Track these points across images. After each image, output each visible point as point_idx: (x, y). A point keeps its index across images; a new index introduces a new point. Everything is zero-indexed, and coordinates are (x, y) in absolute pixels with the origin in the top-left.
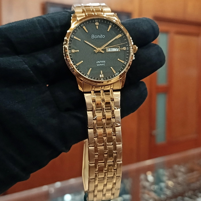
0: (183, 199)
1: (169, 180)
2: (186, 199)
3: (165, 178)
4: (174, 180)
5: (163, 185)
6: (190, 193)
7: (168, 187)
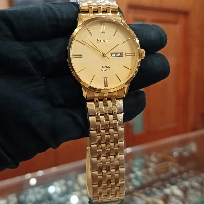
0: (151, 190)
1: (139, 170)
2: (154, 189)
3: (135, 169)
4: (144, 171)
5: (132, 176)
6: (159, 184)
7: (137, 178)
